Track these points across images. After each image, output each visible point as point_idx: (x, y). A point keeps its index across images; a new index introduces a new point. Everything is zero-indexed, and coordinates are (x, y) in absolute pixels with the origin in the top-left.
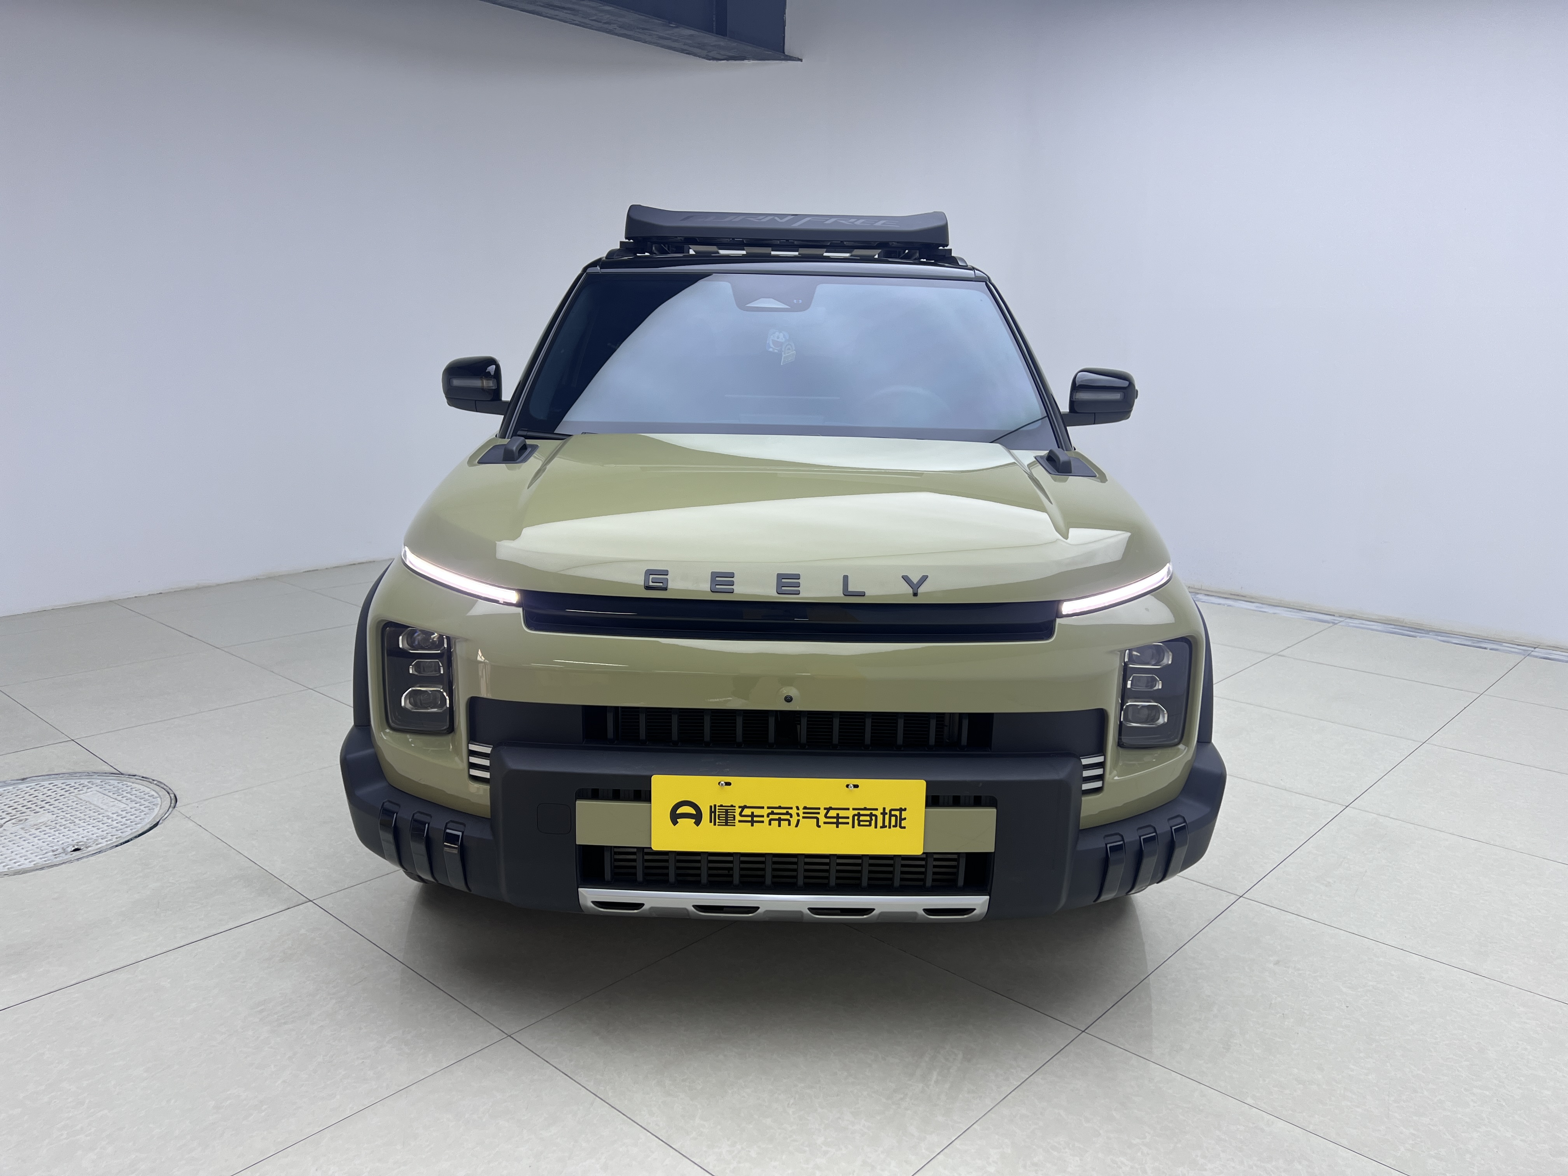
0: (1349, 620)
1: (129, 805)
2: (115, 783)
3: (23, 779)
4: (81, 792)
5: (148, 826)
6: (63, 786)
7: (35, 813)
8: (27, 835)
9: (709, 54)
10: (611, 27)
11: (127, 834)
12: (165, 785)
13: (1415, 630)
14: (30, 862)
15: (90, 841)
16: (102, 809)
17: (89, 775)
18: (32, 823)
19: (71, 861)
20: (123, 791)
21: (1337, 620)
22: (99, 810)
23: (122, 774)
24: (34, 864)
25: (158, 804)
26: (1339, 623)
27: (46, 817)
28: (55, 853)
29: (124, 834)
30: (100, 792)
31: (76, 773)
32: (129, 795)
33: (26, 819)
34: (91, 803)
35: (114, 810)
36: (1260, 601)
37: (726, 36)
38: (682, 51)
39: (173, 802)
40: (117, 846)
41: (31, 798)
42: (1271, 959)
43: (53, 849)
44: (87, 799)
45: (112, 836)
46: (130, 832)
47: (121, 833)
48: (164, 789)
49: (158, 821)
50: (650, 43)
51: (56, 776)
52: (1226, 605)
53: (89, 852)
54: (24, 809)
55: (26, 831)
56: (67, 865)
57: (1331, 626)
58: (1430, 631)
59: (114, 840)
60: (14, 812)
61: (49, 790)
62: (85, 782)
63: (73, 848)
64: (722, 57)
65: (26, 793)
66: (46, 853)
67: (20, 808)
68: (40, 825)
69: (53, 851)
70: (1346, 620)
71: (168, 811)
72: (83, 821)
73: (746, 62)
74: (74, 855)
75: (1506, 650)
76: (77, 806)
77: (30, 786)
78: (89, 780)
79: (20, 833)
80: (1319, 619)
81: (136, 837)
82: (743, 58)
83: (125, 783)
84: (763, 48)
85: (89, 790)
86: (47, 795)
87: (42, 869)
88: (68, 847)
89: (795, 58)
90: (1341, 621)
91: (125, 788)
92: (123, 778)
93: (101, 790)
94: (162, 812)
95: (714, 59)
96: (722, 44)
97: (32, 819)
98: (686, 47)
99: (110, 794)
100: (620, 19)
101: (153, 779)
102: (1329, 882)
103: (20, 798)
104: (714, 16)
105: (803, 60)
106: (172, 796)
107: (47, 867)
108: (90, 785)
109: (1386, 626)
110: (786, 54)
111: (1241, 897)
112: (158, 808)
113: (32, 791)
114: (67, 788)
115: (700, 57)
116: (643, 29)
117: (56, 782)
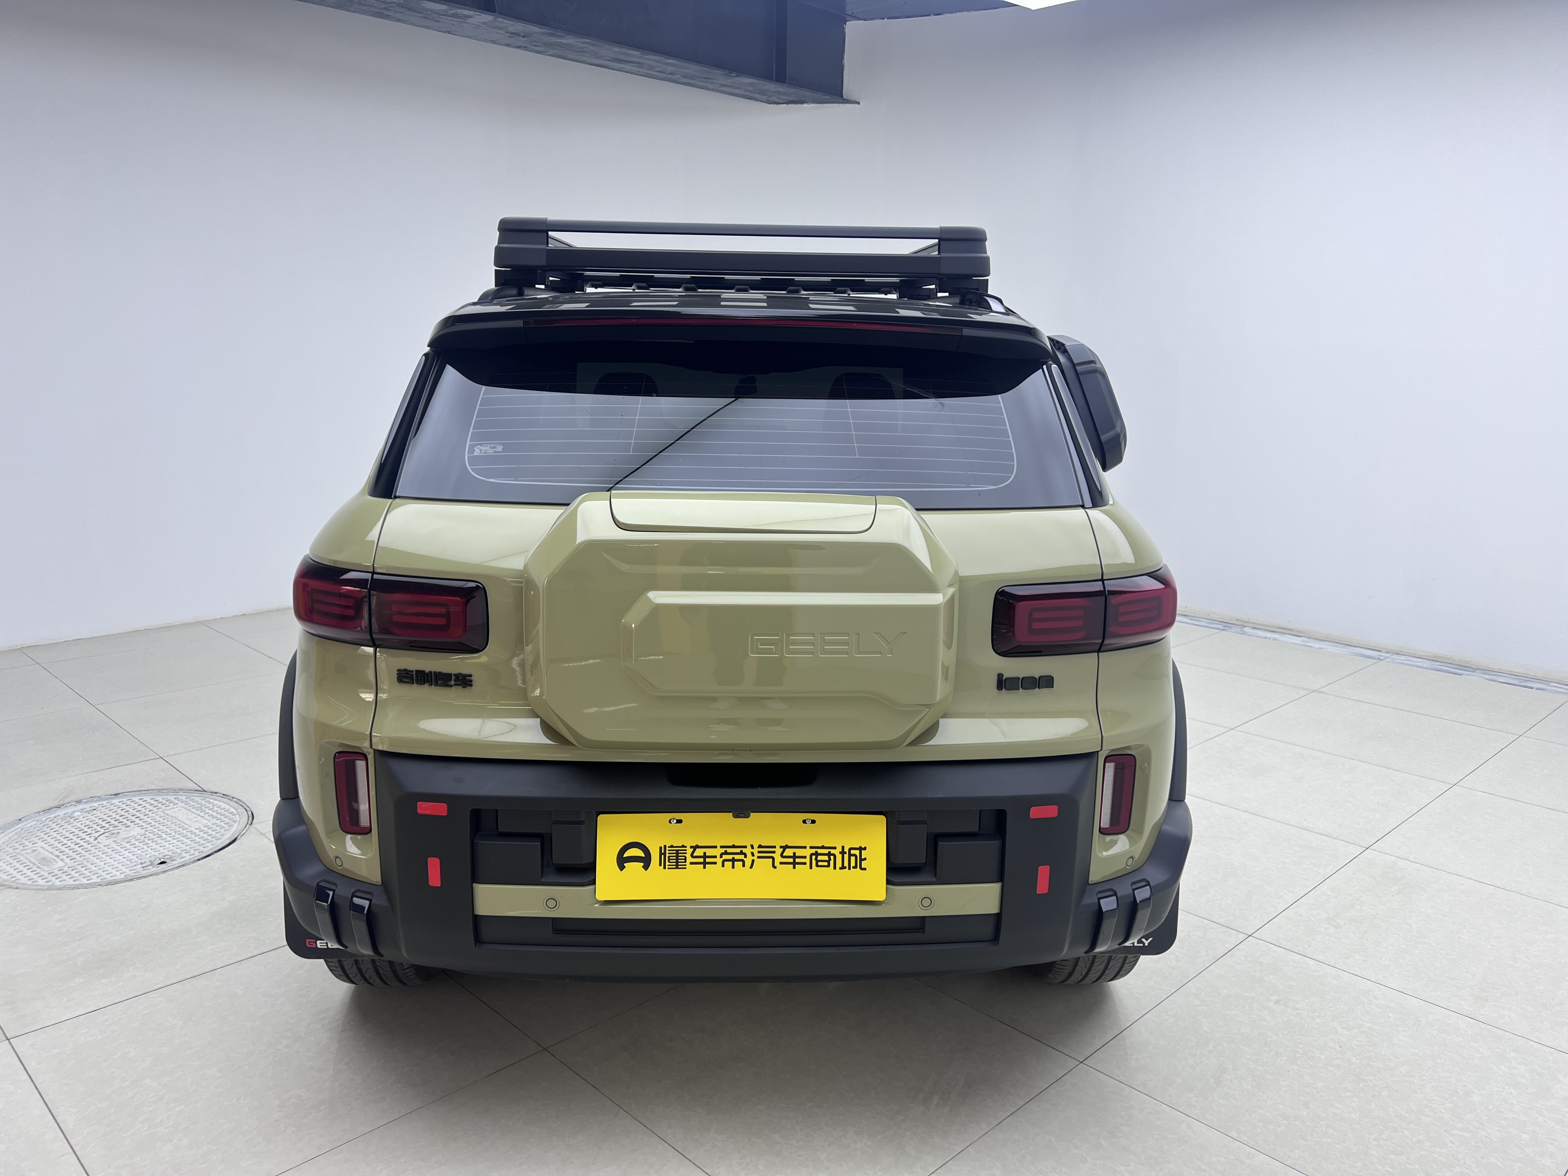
0: (1396, 657)
1: (211, 821)
2: (199, 799)
3: (116, 795)
4: (168, 808)
5: (228, 842)
6: (152, 802)
7: (126, 827)
8: (119, 848)
9: (770, 99)
10: (675, 77)
11: (208, 849)
12: (243, 802)
13: (1462, 667)
14: (121, 873)
15: (175, 855)
16: (186, 824)
17: (175, 791)
18: (123, 836)
19: (157, 874)
20: (205, 808)
21: (1383, 656)
22: (184, 825)
23: (205, 791)
24: (125, 876)
25: (237, 821)
26: (1384, 659)
27: (136, 831)
28: (143, 865)
29: (206, 849)
30: (185, 808)
31: (163, 790)
32: (211, 812)
33: (118, 833)
34: (176, 819)
35: (198, 825)
36: (1307, 636)
37: (785, 83)
38: (744, 97)
39: (250, 819)
40: (199, 860)
41: (123, 813)
42: (1272, 998)
43: (141, 861)
44: (173, 815)
45: (195, 850)
46: (212, 846)
47: (203, 847)
48: (242, 806)
49: (236, 836)
50: (712, 90)
51: (146, 792)
52: (1272, 639)
53: (174, 865)
54: (116, 823)
55: (118, 844)
56: (154, 877)
57: (1376, 663)
58: (1477, 668)
59: (197, 854)
60: (107, 826)
61: (139, 805)
62: (172, 798)
63: (160, 861)
64: (782, 101)
65: (118, 808)
66: (136, 865)
67: (113, 822)
68: (131, 838)
69: (142, 864)
70: (1393, 656)
71: (245, 827)
72: (169, 835)
73: (805, 105)
74: (160, 868)
75: (1553, 690)
76: (164, 821)
77: (123, 801)
78: (175, 797)
79: (113, 846)
80: (1365, 655)
81: (216, 852)
82: (802, 102)
83: (207, 800)
84: (822, 93)
85: (175, 806)
86: (138, 810)
87: (132, 880)
88: (155, 860)
89: (853, 101)
90: (1387, 658)
91: (208, 805)
92: (205, 795)
93: (185, 806)
94: (240, 828)
95: (774, 103)
96: (781, 90)
97: (124, 833)
98: (746, 93)
99: (194, 810)
100: (682, 71)
101: (233, 796)
102: (1339, 924)
103: (113, 812)
104: (774, 64)
105: (861, 103)
106: (250, 813)
107: (136, 878)
108: (176, 801)
109: (1433, 663)
110: (844, 97)
111: (1250, 936)
112: (237, 825)
113: (124, 806)
114: (156, 803)
115: (760, 101)
116: (705, 78)
117: (145, 798)
